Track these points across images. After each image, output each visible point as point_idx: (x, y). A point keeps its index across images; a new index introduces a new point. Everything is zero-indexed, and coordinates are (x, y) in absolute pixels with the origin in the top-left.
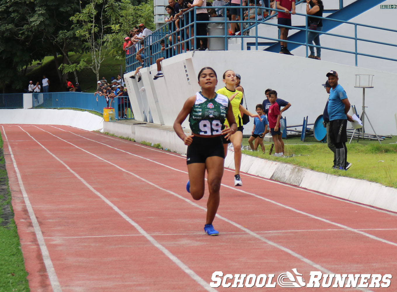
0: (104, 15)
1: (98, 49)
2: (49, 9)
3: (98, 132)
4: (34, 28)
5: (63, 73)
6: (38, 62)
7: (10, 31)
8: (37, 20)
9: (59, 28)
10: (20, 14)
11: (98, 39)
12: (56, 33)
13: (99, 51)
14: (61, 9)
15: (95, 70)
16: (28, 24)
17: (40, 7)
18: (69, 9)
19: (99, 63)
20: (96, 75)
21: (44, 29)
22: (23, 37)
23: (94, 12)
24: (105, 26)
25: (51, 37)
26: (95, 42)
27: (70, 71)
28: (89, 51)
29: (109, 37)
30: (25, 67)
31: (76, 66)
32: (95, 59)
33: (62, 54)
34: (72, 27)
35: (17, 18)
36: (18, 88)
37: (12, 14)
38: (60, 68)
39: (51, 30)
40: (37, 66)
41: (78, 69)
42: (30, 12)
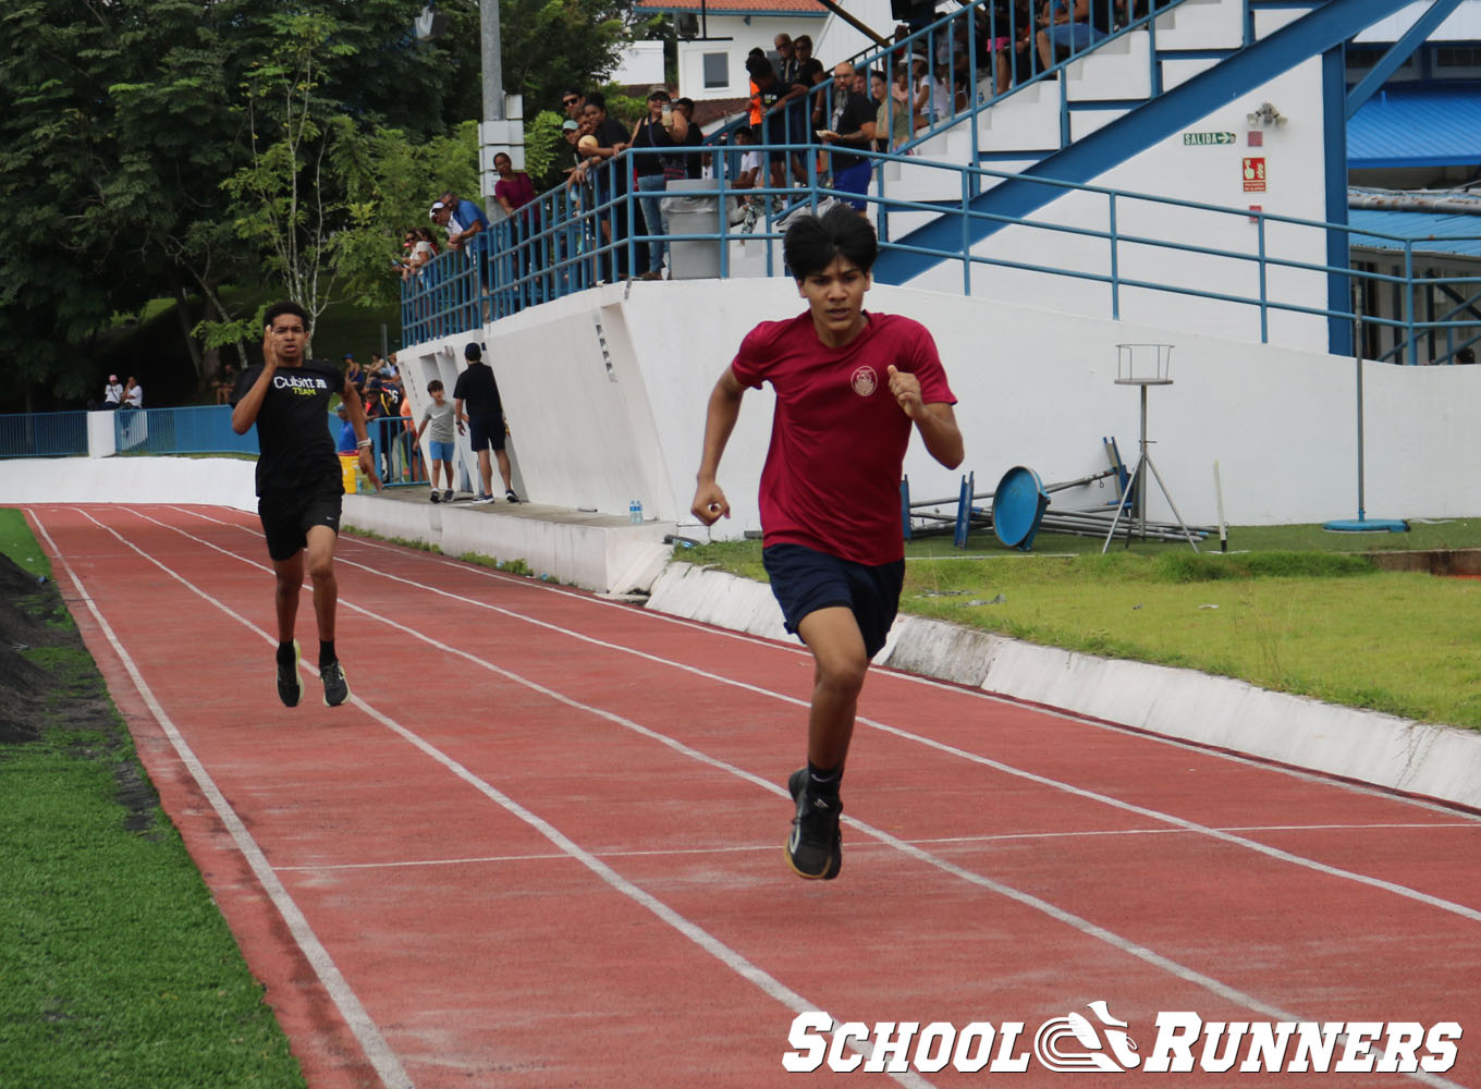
0: (324, 172)
2: (158, 157)
4: (116, 216)
5: (206, 348)
6: (130, 316)
7: (47, 226)
8: (126, 193)
9: (189, 215)
10: (74, 175)
11: (307, 247)
12: (180, 230)
13: (311, 280)
14: (197, 159)
16: (97, 204)
17: (132, 153)
18: (218, 157)
21: (148, 219)
22: (85, 245)
23: (296, 167)
24: (329, 205)
25: (168, 241)
26: (298, 253)
27: (225, 343)
28: (281, 284)
29: (344, 239)
30: (91, 330)
33: (198, 290)
34: (229, 209)
35: (66, 187)
36: (71, 395)
37: (52, 176)
38: (198, 333)
39: (168, 220)
40: (125, 329)
42: (104, 167)
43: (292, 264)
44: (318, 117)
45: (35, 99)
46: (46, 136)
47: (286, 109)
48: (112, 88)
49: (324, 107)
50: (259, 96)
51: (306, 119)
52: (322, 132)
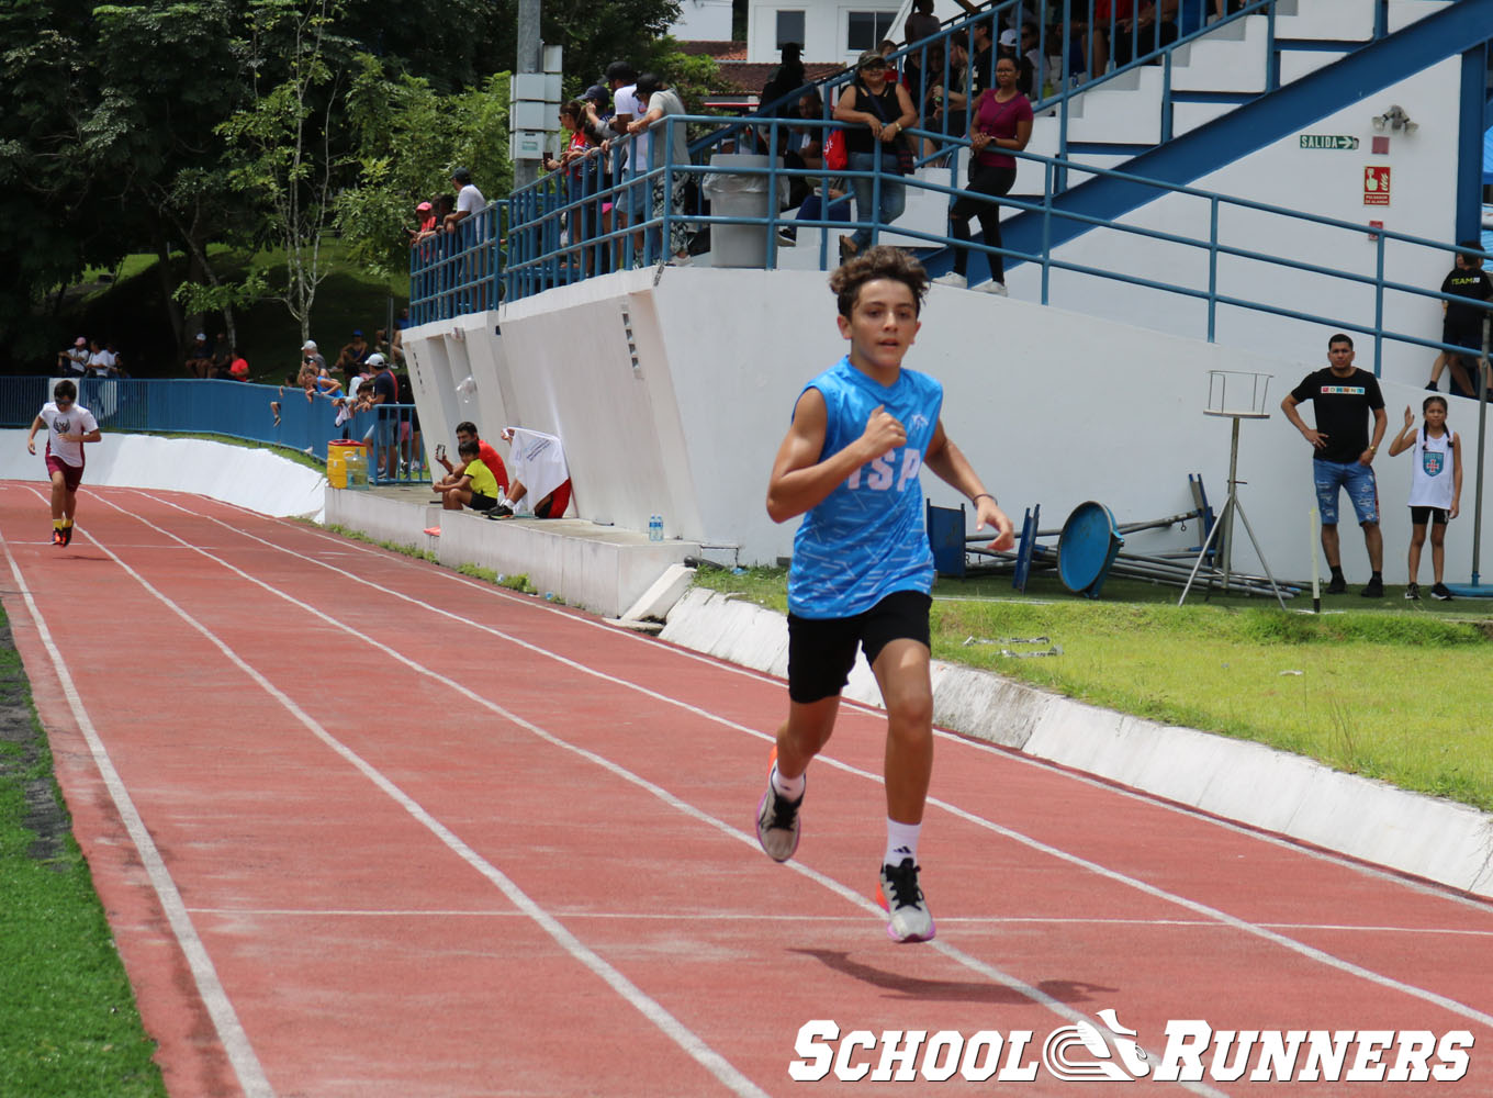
0: (334, 121)
1: (308, 238)
2: (147, 93)
3: (305, 522)
4: (94, 157)
5: (188, 313)
6: (104, 271)
7: (14, 164)
8: (107, 130)
9: (179, 159)
10: (48, 106)
11: (311, 205)
12: (167, 178)
13: (312, 244)
14: (191, 97)
15: (298, 309)
16: (74, 142)
17: (117, 88)
18: (215, 96)
19: (310, 284)
20: (299, 324)
21: (130, 162)
22: (56, 188)
23: (300, 112)
24: (338, 159)
25: (152, 189)
26: (299, 212)
27: (210, 309)
28: (278, 245)
29: (352, 198)
30: (59, 286)
31: (234, 292)
32: (300, 272)
33: (185, 247)
35: (38, 120)
36: (32, 356)
37: (23, 106)
38: (180, 296)
39: (154, 165)
40: (98, 287)
41: (240, 302)
42: (84, 100)
43: (292, 224)
44: (330, 56)
45: (9, 18)
46: (18, 59)
47: (296, 45)
48: (96, 10)
49: (339, 46)
50: (264, 29)
51: (318, 59)
52: (335, 74)
